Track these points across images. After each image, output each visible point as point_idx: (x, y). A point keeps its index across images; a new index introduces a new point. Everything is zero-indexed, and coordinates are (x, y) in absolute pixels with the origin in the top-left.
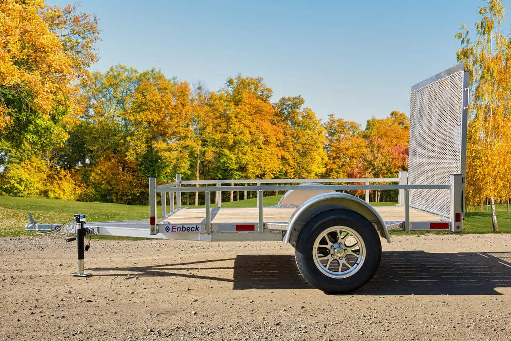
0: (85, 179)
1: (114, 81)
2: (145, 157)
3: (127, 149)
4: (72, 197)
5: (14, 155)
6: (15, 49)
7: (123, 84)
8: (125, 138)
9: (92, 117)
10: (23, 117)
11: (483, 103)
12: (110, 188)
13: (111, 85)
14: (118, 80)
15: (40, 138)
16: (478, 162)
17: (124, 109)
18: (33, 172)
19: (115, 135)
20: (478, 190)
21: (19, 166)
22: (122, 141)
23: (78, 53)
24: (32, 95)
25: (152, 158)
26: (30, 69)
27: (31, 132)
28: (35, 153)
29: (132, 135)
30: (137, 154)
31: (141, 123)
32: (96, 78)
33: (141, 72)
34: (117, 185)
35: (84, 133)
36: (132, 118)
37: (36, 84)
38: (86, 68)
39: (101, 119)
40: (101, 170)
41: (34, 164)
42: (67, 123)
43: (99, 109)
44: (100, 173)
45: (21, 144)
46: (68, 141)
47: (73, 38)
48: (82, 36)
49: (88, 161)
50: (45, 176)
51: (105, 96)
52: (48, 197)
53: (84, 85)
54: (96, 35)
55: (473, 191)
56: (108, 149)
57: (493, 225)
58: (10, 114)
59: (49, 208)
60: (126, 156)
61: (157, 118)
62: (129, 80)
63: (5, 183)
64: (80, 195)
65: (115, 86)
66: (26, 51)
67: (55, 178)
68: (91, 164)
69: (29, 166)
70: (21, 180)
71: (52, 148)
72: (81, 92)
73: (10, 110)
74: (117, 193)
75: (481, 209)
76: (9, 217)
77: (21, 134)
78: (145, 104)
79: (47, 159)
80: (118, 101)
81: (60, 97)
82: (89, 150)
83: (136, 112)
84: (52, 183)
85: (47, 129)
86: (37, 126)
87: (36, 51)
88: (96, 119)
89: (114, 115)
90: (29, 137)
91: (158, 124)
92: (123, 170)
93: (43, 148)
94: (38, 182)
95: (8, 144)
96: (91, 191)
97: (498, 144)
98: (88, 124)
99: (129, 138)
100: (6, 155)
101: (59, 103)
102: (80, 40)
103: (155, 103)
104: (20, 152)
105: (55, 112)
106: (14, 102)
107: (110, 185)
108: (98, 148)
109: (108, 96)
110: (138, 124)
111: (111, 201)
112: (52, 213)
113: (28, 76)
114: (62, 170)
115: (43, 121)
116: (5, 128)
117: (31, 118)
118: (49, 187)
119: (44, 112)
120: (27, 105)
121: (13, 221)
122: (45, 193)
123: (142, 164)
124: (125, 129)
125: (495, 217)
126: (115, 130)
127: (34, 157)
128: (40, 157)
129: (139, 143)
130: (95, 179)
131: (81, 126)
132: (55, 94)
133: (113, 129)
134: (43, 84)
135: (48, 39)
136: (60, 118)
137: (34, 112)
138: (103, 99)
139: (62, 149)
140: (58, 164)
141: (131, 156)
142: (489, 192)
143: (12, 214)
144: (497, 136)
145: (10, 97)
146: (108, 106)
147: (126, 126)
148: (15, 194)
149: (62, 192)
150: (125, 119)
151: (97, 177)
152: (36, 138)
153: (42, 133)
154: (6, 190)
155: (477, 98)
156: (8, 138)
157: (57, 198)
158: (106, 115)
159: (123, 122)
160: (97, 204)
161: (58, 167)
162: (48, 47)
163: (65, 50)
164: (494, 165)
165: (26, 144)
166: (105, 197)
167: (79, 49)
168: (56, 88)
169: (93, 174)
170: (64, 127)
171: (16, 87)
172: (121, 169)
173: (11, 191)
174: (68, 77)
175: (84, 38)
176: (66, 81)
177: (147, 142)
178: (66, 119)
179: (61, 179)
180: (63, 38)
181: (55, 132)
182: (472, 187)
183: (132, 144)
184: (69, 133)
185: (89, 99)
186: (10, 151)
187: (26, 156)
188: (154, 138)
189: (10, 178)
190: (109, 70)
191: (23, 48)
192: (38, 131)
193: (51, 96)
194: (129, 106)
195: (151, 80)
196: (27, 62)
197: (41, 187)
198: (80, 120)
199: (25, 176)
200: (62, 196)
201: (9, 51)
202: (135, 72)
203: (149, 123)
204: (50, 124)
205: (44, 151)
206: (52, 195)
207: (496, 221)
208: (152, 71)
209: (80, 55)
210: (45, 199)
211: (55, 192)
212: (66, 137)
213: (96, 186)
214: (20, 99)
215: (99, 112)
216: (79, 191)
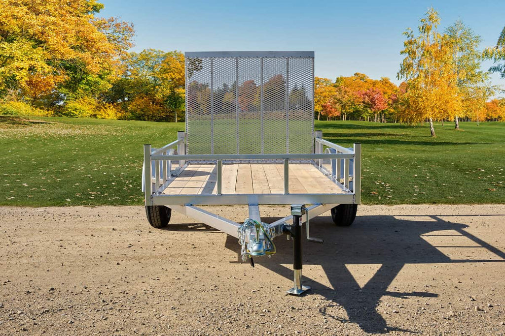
0: (124, 108)
1: (146, 57)
2: (169, 97)
3: (156, 93)
4: (115, 118)
5: (70, 95)
6: (72, 40)
7: (153, 59)
8: (154, 87)
9: (129, 76)
10: (78, 76)
11: (424, 69)
12: (143, 113)
13: (144, 59)
14: (149, 56)
15: (91, 87)
16: (420, 100)
17: (154, 72)
18: (85, 104)
19: (147, 85)
20: (421, 114)
21: (74, 102)
22: (152, 88)
23: (119, 42)
24: (85, 64)
25: (174, 97)
26: (83, 51)
27: (83, 83)
28: (87, 95)
29: (160, 85)
30: (163, 95)
31: (166, 79)
32: (133, 56)
33: (166, 52)
34: (149, 111)
35: (124, 84)
36: (160, 77)
37: (87, 59)
38: (125, 50)
39: (136, 77)
40: (136, 104)
41: (86, 101)
42: (111, 79)
43: (135, 72)
44: (135, 105)
45: (76, 90)
46: (112, 88)
47: (115, 34)
48: (122, 33)
49: (126, 99)
50: (94, 107)
51: (139, 65)
52: (96, 118)
53: (123, 59)
54: (133, 33)
55: (416, 115)
56: (142, 92)
57: (432, 132)
58: (68, 75)
59: (97, 124)
60: (155, 96)
61: (178, 76)
62: (157, 56)
63: (64, 110)
64: (121, 117)
65: (147, 60)
66: (80, 41)
67: (101, 108)
68: (128, 101)
69: (82, 102)
70: (76, 109)
71: (99, 92)
72: (121, 62)
73: (68, 72)
74: (148, 116)
75: (423, 124)
76: (67, 128)
77: (76, 85)
78: (170, 69)
79: (96, 98)
80: (149, 67)
81: (106, 65)
82: (127, 93)
83: (163, 73)
84: (99, 111)
85: (96, 82)
86: (88, 80)
87: (87, 41)
88: (133, 77)
89: (146, 75)
90: (82, 86)
91: (179, 79)
92: (153, 104)
93: (93, 92)
94: (89, 110)
95: (67, 90)
96: (129, 115)
97: (435, 90)
98: (127, 79)
99: (157, 87)
100: (65, 95)
101: (105, 69)
102: (120, 36)
103: (177, 69)
104: (75, 94)
105: (101, 73)
106: (70, 68)
107: (143, 111)
108: (134, 93)
109: (142, 65)
110: (163, 80)
111: (144, 120)
112: (99, 126)
113: (81, 54)
114: (107, 104)
115: (93, 78)
116: (64, 82)
117: (83, 76)
118: (97, 112)
119: (93, 73)
120: (81, 70)
121: (70, 130)
122: (95, 116)
123: (167, 100)
124: (154, 83)
125: (433, 128)
126: (147, 83)
127: (86, 97)
128: (90, 97)
129: (164, 89)
130: (132, 108)
131: (121, 81)
132: (102, 64)
133: (145, 82)
134: (93, 58)
135: (96, 35)
136: (106, 76)
137: (87, 73)
138: (138, 67)
139: (106, 93)
140: (104, 100)
141: (159, 96)
142: (429, 115)
143: (69, 127)
144: (435, 85)
145: (68, 65)
146: (142, 70)
147: (155, 80)
148: (72, 116)
149: (107, 115)
150: (154, 77)
151: (133, 107)
152: (87, 87)
153: (92, 85)
154: (65, 114)
155: (419, 66)
156: (65, 87)
157: (103, 118)
158: (140, 75)
159: (153, 78)
160: (133, 121)
161: (104, 102)
162: (96, 39)
163: (109, 41)
164: (432, 101)
165: (80, 90)
166: (138, 118)
167: (120, 40)
168: (103, 60)
169: (130, 106)
170: (109, 81)
171: (72, 60)
172: (152, 103)
173: (69, 115)
174: (111, 55)
175: (123, 35)
176: (110, 57)
177: (171, 89)
178: (109, 77)
179: (106, 108)
180: (108, 35)
181: (102, 84)
182: (415, 113)
183: (160, 90)
184: (112, 84)
185: (127, 67)
186: (68, 94)
187: (80, 96)
188: (176, 87)
189: (67, 108)
190: (142, 51)
191: (77, 40)
192: (89, 84)
193: (99, 65)
194: (157, 70)
195: (174, 57)
196: (81, 47)
197: (91, 112)
198: (120, 77)
199: (79, 107)
200: (107, 117)
201: (67, 42)
202: (162, 52)
203: (173, 79)
204: (98, 79)
205: (93, 94)
206: (99, 117)
207: (433, 130)
208: (175, 52)
209: (120, 43)
210: (94, 119)
211: (101, 115)
212: (111, 86)
213: (132, 112)
214: (75, 66)
215: (135, 73)
216: (119, 115)
